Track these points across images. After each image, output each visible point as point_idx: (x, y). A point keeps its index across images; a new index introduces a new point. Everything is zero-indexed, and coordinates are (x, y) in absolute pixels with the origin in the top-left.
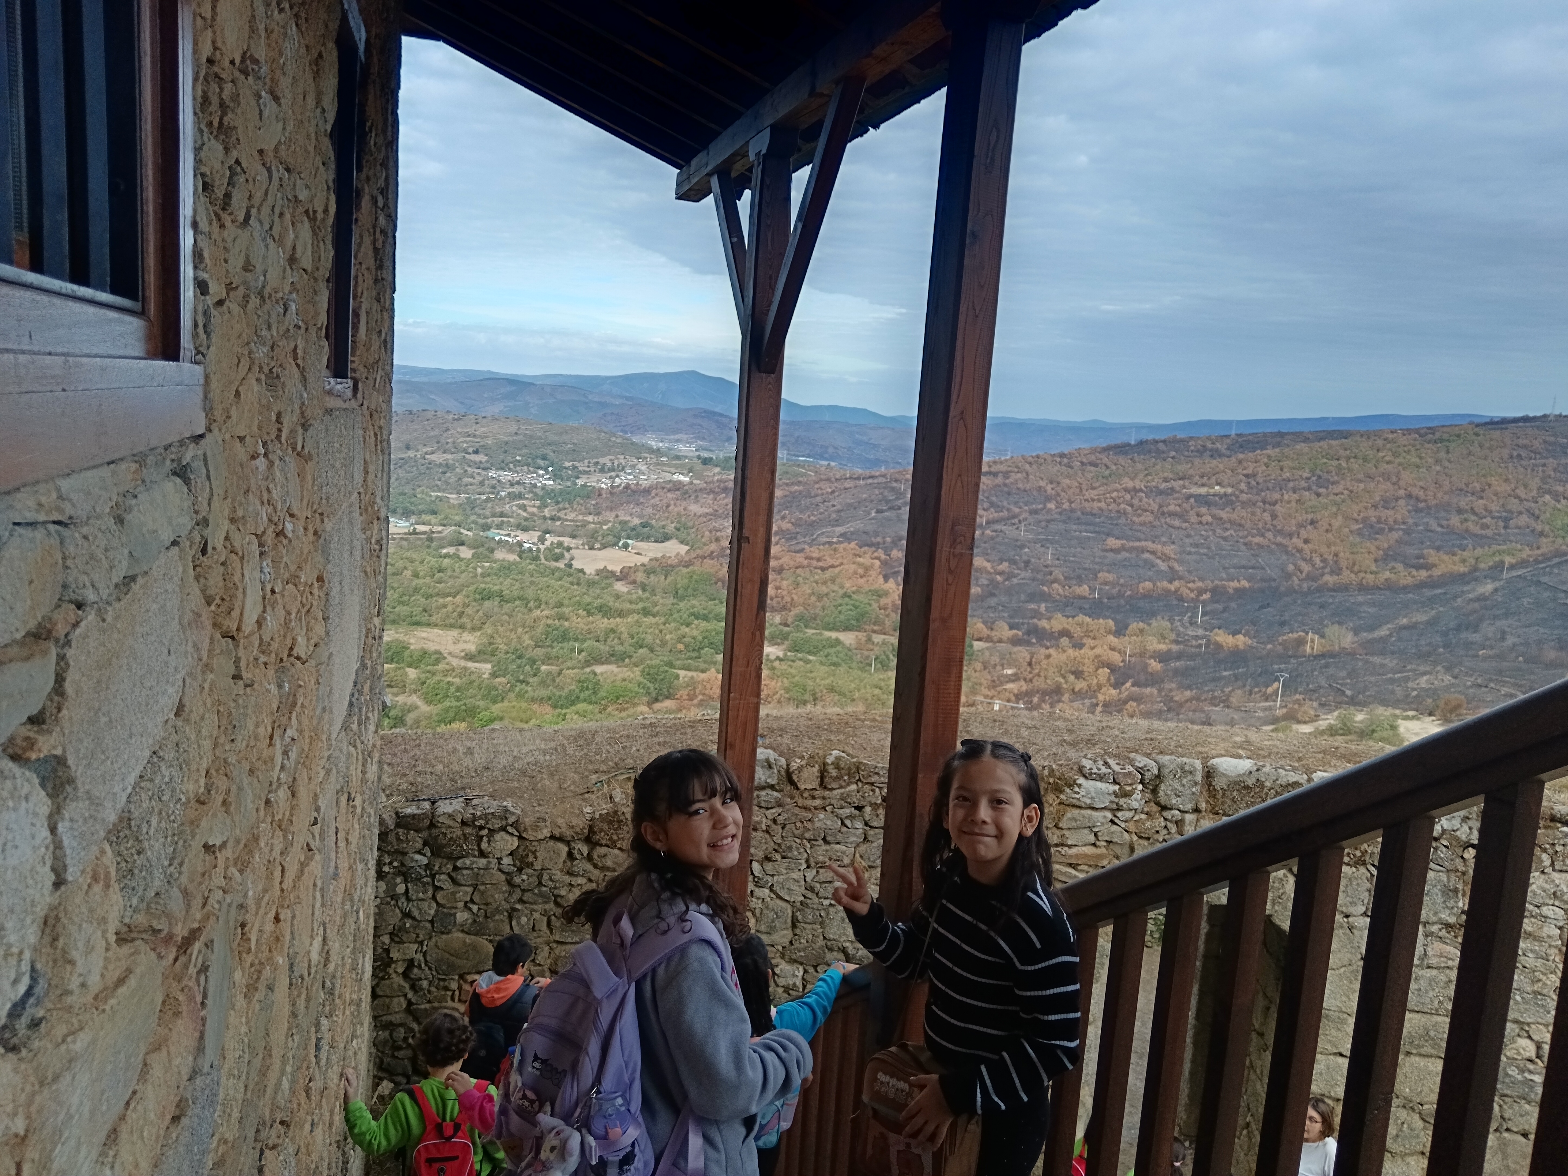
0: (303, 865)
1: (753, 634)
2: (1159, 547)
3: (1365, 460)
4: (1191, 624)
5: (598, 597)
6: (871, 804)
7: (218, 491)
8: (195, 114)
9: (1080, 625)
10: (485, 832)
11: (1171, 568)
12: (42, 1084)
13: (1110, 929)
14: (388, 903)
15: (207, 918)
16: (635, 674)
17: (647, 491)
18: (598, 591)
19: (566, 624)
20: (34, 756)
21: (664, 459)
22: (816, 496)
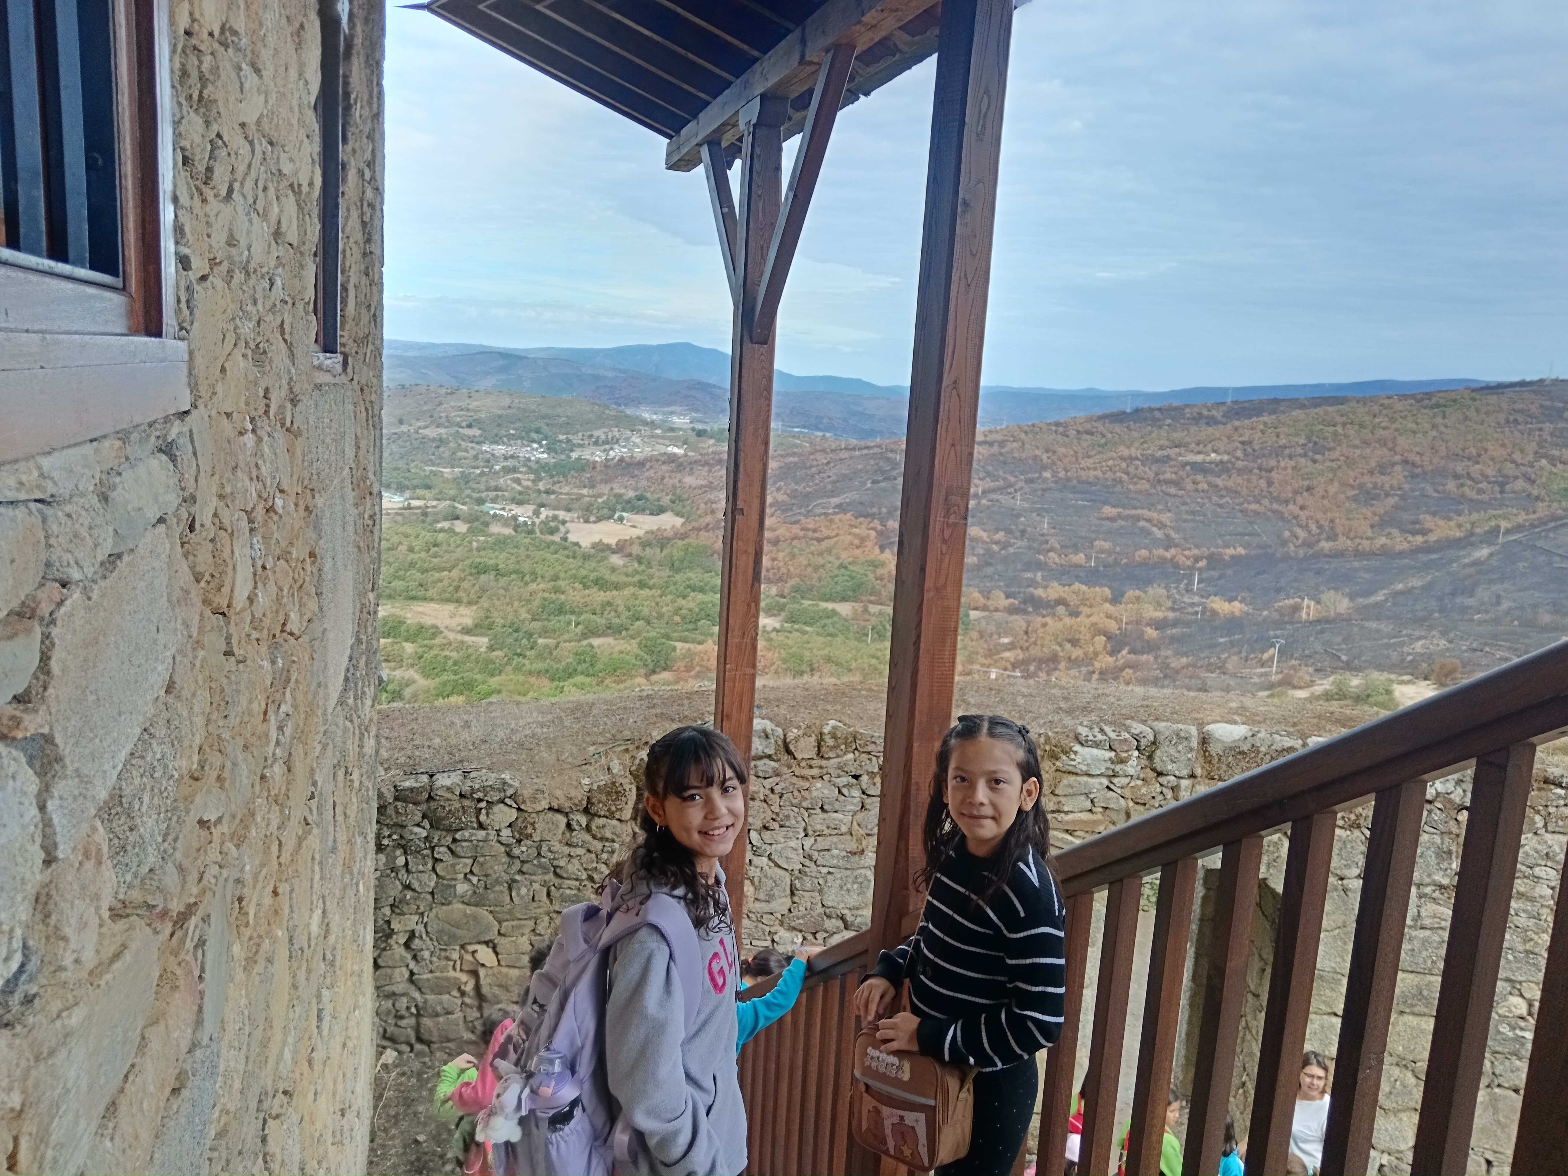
0: (301, 840)
1: (749, 605)
2: (1155, 515)
3: (1362, 426)
4: (1187, 591)
5: (594, 570)
6: (868, 773)
7: (205, 467)
8: (173, 87)
9: (1077, 593)
10: (483, 805)
11: (1167, 536)
12: (37, 1059)
13: (1105, 893)
14: (388, 876)
15: (203, 892)
16: (633, 646)
17: (641, 464)
18: (594, 565)
19: (563, 597)
20: (20, 735)
21: (658, 431)
22: (811, 467)
